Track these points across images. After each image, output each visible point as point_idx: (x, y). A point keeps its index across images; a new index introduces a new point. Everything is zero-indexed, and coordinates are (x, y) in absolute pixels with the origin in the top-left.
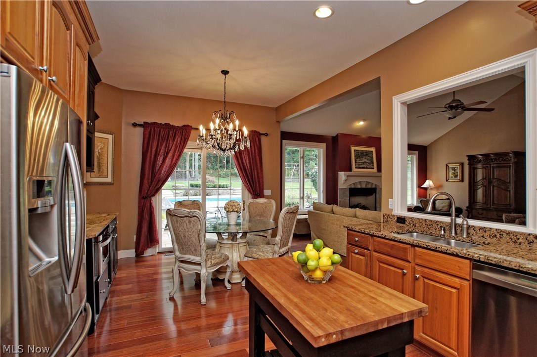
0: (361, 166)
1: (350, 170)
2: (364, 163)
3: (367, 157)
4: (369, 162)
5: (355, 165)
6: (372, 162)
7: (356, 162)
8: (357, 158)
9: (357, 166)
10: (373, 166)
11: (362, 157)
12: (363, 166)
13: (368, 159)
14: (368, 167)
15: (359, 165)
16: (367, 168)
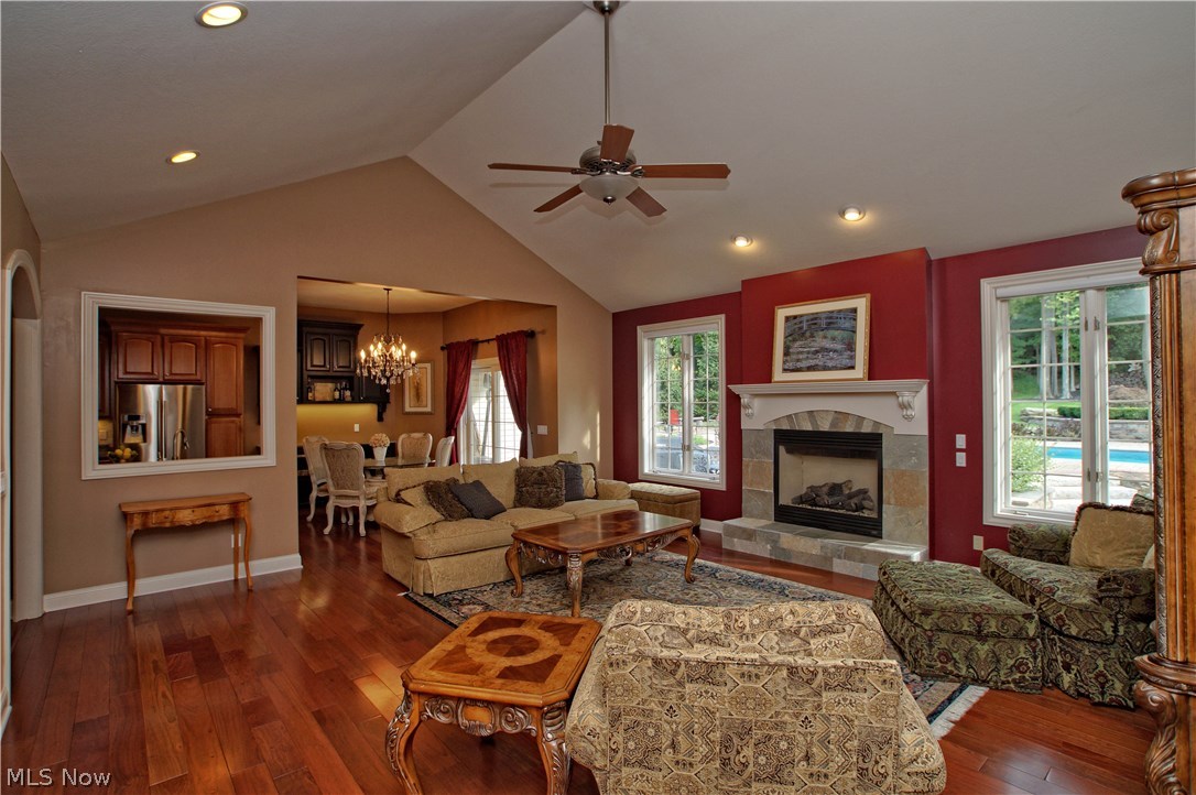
0: (804, 364)
1: (768, 378)
2: (817, 352)
3: (831, 333)
4: (839, 347)
5: (784, 362)
6: (851, 347)
7: (786, 353)
8: (794, 340)
9: (790, 365)
10: (853, 358)
11: (812, 336)
12: (812, 363)
13: (833, 339)
14: (830, 364)
15: (798, 360)
16: (825, 368)
